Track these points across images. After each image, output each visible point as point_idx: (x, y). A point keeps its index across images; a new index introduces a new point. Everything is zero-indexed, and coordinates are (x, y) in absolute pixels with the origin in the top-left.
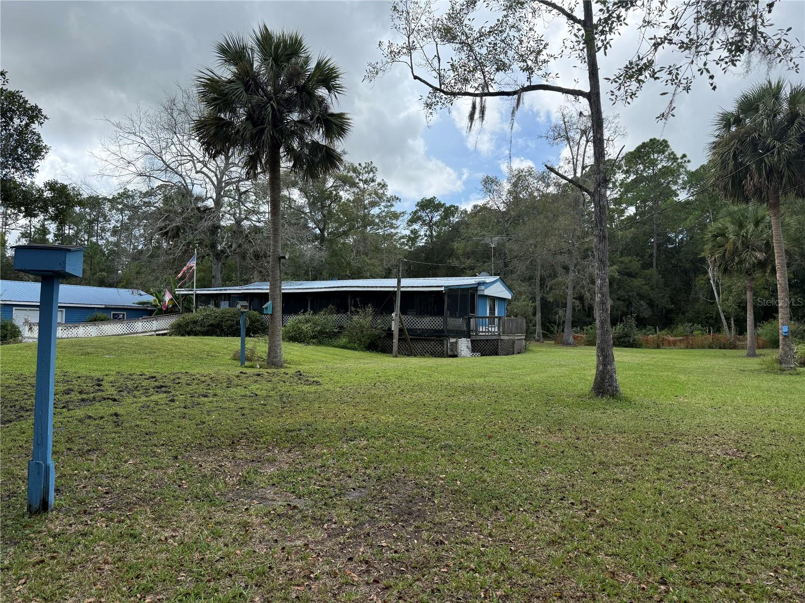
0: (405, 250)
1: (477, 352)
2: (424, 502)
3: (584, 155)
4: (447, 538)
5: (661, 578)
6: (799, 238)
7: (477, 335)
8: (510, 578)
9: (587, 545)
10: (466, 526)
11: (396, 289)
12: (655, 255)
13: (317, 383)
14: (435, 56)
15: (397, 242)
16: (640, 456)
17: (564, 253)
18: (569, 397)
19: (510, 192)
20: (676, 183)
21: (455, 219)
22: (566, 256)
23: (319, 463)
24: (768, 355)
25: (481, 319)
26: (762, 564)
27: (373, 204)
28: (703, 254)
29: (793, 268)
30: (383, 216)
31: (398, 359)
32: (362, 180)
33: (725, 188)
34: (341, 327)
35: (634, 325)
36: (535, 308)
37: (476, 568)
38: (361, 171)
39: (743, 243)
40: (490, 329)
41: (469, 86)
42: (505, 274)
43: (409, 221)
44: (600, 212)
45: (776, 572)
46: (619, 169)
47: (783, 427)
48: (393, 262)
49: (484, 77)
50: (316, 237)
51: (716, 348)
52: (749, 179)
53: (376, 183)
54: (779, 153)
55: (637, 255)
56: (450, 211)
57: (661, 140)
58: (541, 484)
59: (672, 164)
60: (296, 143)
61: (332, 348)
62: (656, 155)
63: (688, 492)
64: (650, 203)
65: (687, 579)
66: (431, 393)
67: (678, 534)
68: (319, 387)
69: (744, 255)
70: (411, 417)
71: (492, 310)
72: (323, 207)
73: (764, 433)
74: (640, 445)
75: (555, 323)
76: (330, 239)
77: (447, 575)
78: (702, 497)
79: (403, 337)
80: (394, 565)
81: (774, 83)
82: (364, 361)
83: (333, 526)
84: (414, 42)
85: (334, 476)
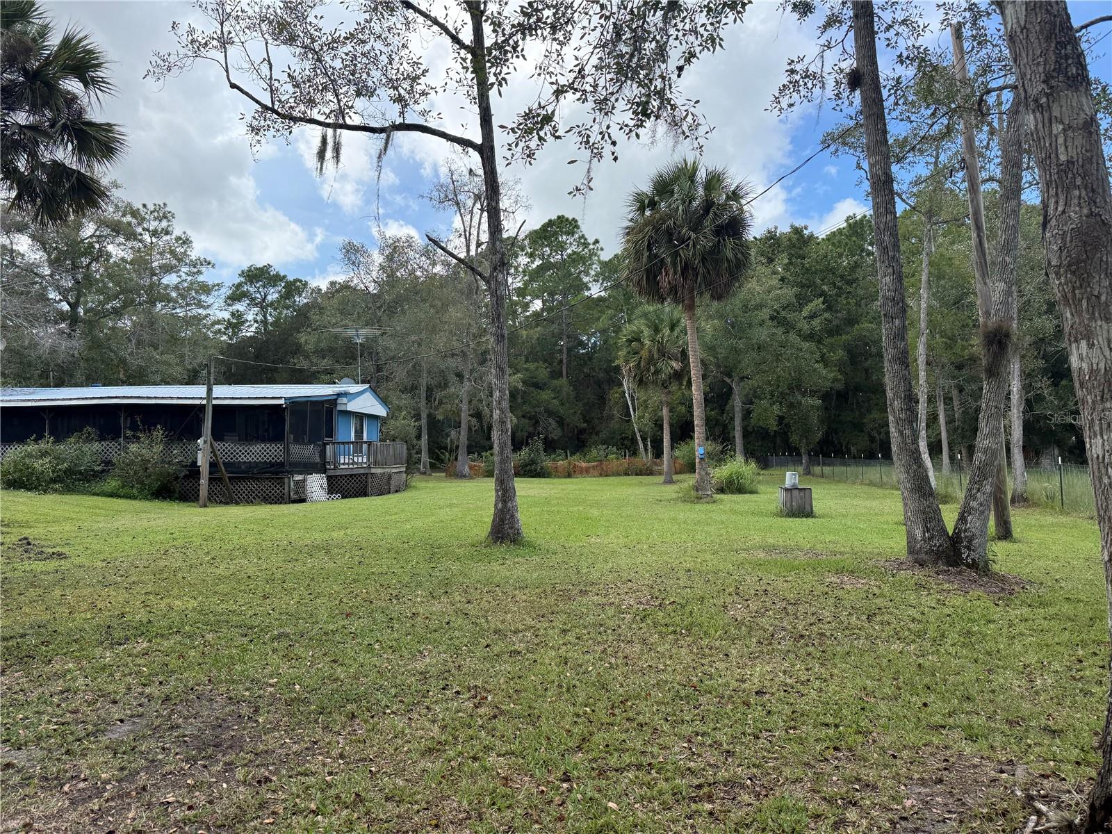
0: (221, 342)
1: (336, 493)
2: (241, 723)
3: (479, 228)
4: (276, 773)
5: (564, 773)
6: (714, 346)
7: (336, 468)
8: (368, 813)
9: (475, 746)
10: (307, 748)
11: (204, 402)
12: (565, 361)
13: (59, 555)
14: (264, 59)
15: (209, 329)
16: (543, 617)
17: (457, 355)
18: (460, 546)
19: (382, 268)
20: (587, 274)
21: (302, 300)
22: (460, 359)
23: (59, 685)
24: (685, 481)
25: (342, 446)
26: (676, 735)
27: (167, 269)
28: (617, 362)
29: (709, 381)
30: (184, 289)
31: (208, 510)
32: (148, 230)
33: (639, 284)
34: (108, 463)
35: (541, 449)
36: (419, 429)
37: (318, 808)
38: (147, 216)
39: (659, 349)
40: (356, 459)
41: (315, 111)
42: (378, 382)
43: (229, 298)
44: (497, 304)
45: (689, 741)
46: (523, 250)
47: (698, 566)
48: (201, 359)
49: (339, 101)
50: (62, 316)
51: (632, 475)
52: (664, 274)
53: (173, 237)
54: (694, 246)
55: (545, 361)
56: (294, 288)
57: (570, 218)
58: (418, 672)
59: (583, 250)
60: (24, 162)
61: (91, 498)
62: (564, 237)
63: (597, 656)
64: (558, 297)
65: (593, 769)
66: (260, 558)
67: (585, 713)
68: (63, 562)
69: (660, 365)
70: (226, 598)
71: (359, 433)
72: (75, 267)
73: (679, 575)
74: (544, 602)
75: (445, 448)
76: (89, 321)
77: (272, 827)
78: (613, 660)
79: (217, 475)
80: (187, 829)
81: (690, 162)
82: (149, 516)
83: (82, 785)
84: (230, 33)
85: (86, 704)
